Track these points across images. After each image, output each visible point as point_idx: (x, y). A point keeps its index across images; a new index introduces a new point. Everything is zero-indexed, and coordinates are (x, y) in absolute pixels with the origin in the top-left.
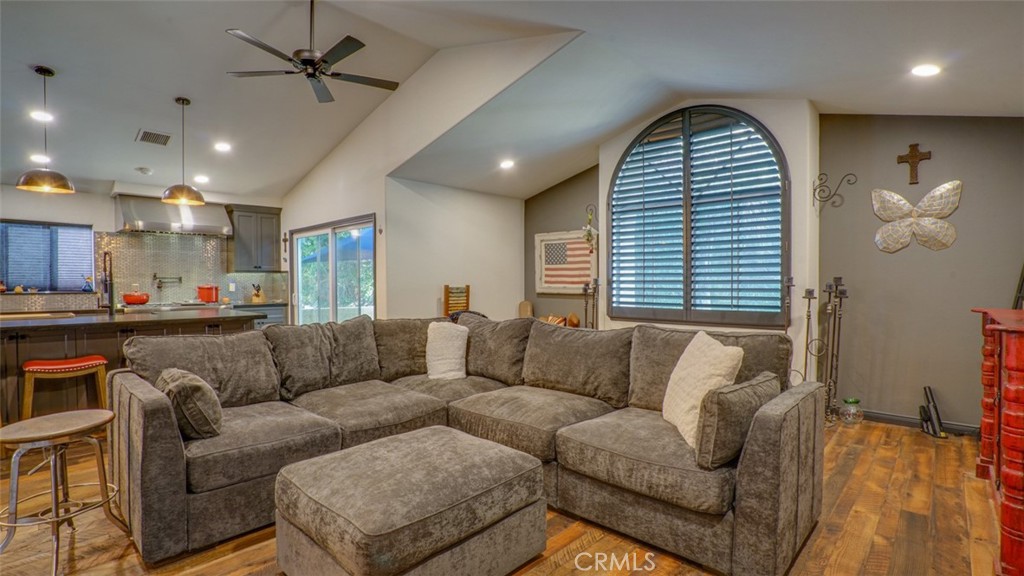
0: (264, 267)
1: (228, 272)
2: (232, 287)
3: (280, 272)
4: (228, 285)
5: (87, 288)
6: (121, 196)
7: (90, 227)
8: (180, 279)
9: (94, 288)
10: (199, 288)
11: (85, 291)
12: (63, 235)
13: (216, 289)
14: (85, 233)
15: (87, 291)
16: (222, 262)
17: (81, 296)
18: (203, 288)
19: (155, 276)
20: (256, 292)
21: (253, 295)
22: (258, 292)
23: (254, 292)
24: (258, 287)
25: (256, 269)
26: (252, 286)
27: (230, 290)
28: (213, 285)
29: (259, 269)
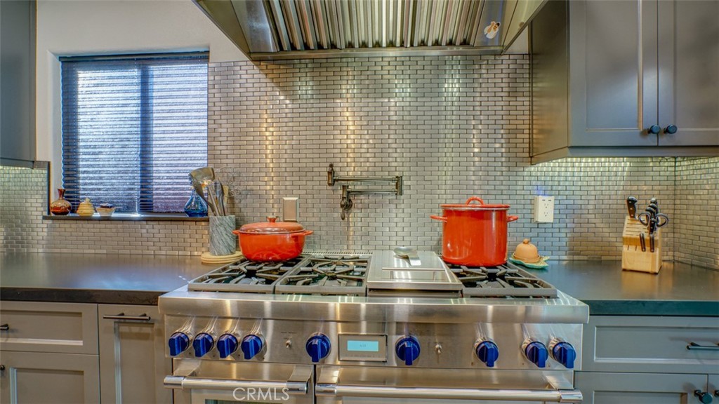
0: (685, 133)
1: (533, 156)
2: (545, 210)
4: (533, 203)
8: (399, 181)
10: (448, 213)
13: (502, 214)
16: (513, 132)
18: (459, 213)
19: (331, 173)
20: (644, 230)
21: (629, 241)
22: (652, 230)
23: (634, 229)
24: (653, 211)
25: (651, 140)
26: (625, 209)
27: (541, 217)
28: (493, 202)
29: (664, 140)
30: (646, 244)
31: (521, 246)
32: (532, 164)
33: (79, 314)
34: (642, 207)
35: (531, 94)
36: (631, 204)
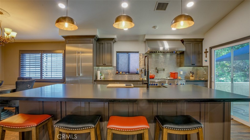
0: (196, 65)
1: (180, 66)
2: (182, 73)
3: (202, 66)
4: (180, 72)
5: (137, 72)
6: (147, 40)
7: (138, 52)
8: (164, 69)
9: (139, 72)
10: (171, 73)
11: (136, 73)
12: (132, 55)
13: (177, 73)
14: (137, 54)
15: (137, 73)
16: (178, 63)
17: (136, 75)
18: (172, 73)
19: (156, 68)
20: (192, 75)
21: (191, 76)
22: (193, 75)
23: (191, 75)
24: (193, 73)
25: (192, 65)
26: (190, 72)
27: (181, 74)
28: (176, 72)
29: (194, 65)
30: (192, 76)
31: (179, 77)
32: (180, 67)
33: (138, 83)
34: (192, 72)
35: (180, 59)
36: (191, 72)
